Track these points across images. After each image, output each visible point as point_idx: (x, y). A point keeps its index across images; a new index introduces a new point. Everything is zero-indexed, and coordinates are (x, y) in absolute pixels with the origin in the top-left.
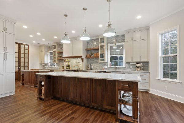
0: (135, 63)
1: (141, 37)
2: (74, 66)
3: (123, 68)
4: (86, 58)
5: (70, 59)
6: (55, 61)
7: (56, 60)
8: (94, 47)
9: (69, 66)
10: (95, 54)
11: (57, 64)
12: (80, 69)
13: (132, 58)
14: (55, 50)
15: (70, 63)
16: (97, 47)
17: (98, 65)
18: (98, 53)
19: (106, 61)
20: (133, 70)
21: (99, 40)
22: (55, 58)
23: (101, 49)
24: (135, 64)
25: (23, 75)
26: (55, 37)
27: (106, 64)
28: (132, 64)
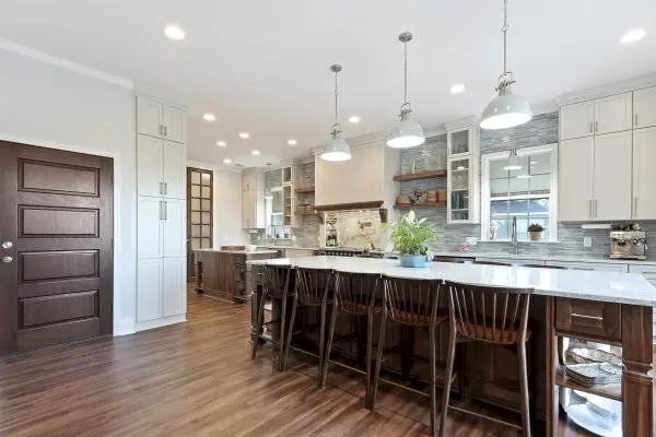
0: (608, 226)
1: (635, 119)
2: (353, 238)
3: (549, 244)
4: (395, 207)
5: (337, 214)
6: (287, 220)
7: (292, 215)
8: (428, 168)
9: (334, 237)
10: (434, 192)
11: (294, 230)
12: (373, 248)
13: (593, 205)
14: (289, 184)
15: (337, 226)
16: (439, 168)
17: (441, 236)
18: (441, 191)
19: (474, 218)
20: (595, 256)
21: (445, 142)
22: (288, 209)
23: (455, 174)
24: (608, 231)
25: (200, 264)
26: (292, 142)
27: (476, 230)
28: (589, 232)
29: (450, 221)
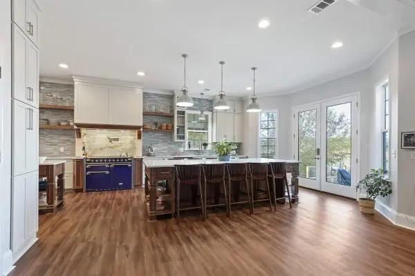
2: (101, 149)
8: (162, 111)
10: (165, 124)
18: (170, 124)
27: (183, 145)
29: (176, 140)
